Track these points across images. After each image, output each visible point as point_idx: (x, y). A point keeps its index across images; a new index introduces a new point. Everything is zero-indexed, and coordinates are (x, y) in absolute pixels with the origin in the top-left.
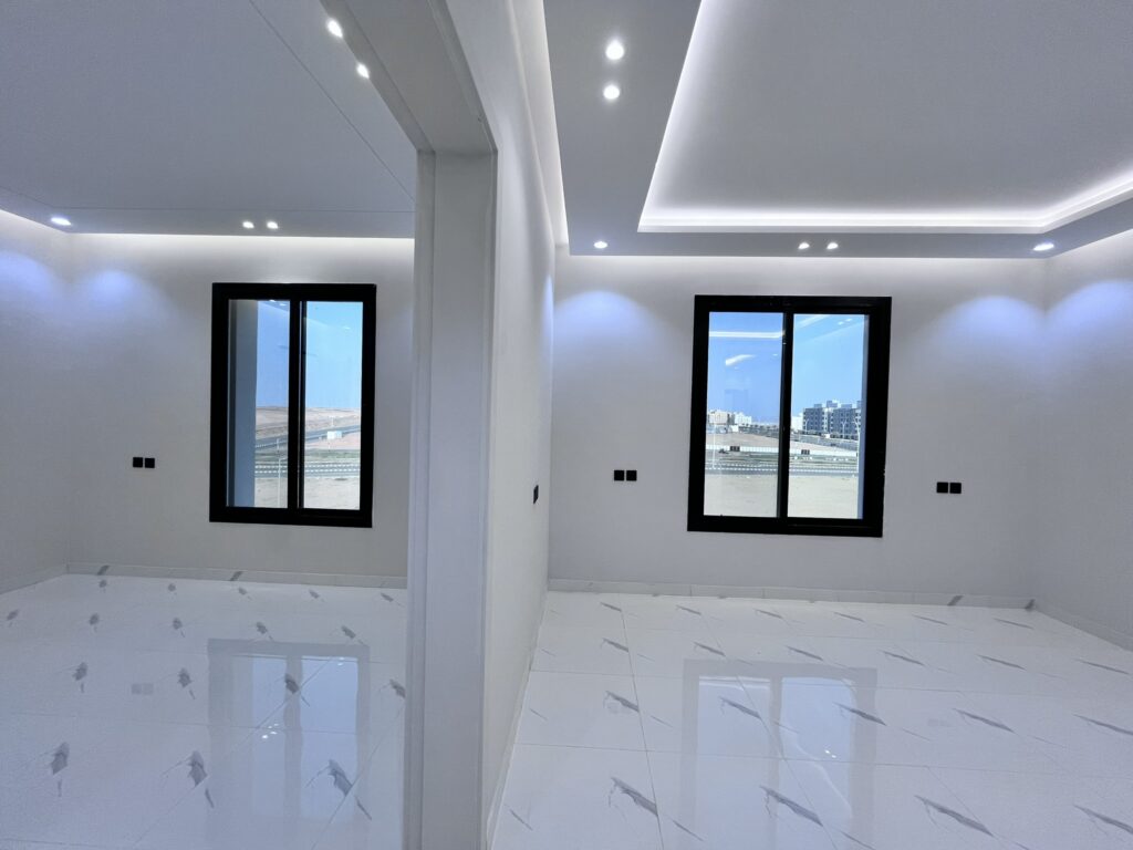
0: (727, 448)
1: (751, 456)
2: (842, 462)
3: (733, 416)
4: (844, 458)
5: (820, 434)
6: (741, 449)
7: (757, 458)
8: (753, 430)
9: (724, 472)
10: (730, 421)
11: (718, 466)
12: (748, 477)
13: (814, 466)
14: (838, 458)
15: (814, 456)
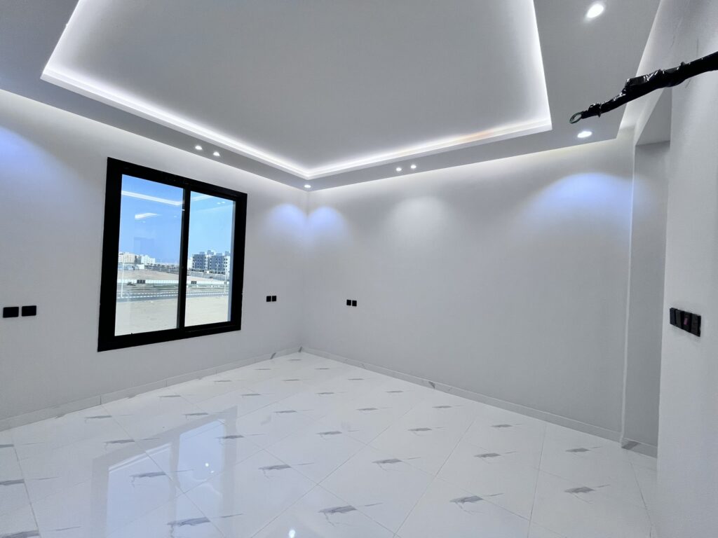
0: (135, 281)
1: (154, 287)
2: (217, 288)
3: (140, 257)
4: (217, 285)
5: (203, 271)
6: (147, 282)
7: (159, 288)
8: (156, 268)
9: (132, 300)
10: (137, 261)
11: (126, 295)
12: (152, 302)
13: (200, 291)
14: (214, 285)
15: (200, 285)
